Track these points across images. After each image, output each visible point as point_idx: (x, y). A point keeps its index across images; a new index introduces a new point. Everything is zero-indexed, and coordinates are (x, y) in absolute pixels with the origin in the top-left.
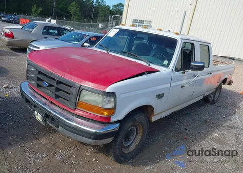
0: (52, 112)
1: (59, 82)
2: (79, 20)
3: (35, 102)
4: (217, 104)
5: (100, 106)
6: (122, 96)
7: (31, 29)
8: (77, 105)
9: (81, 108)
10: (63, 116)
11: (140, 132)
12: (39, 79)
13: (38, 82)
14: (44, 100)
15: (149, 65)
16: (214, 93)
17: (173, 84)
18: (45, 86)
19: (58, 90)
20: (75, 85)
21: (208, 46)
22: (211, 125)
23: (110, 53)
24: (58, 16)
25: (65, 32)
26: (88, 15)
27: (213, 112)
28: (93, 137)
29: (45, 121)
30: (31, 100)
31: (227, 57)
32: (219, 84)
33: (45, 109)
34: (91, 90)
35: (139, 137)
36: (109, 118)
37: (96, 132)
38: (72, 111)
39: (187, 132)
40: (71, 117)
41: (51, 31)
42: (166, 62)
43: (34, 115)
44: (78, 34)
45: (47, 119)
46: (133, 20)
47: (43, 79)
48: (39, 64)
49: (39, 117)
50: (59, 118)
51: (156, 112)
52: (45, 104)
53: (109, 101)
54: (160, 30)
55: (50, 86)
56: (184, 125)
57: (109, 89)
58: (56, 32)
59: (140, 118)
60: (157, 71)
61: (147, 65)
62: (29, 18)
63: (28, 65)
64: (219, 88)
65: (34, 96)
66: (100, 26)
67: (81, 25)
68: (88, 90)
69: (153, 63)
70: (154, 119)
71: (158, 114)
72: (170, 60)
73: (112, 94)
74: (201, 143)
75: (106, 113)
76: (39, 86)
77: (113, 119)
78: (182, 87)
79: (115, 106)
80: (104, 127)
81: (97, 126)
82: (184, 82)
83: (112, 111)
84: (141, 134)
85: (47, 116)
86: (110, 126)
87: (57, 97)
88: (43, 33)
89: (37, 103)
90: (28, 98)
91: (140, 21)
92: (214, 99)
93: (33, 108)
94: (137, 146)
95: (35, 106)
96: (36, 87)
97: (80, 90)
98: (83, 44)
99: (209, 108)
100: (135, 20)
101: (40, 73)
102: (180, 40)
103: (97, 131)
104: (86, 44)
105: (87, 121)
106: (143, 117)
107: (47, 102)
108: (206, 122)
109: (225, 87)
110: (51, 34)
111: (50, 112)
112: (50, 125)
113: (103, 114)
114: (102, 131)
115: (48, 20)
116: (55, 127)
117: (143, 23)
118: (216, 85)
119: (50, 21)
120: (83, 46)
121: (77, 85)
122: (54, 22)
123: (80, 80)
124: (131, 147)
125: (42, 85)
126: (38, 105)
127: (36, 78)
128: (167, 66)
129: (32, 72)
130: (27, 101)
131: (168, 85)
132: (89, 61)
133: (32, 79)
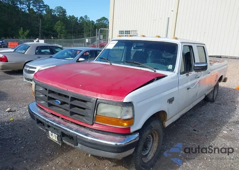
0: (68, 130)
1: (73, 99)
2: (66, 37)
3: (48, 122)
4: (216, 102)
5: (119, 118)
6: (139, 104)
7: (23, 51)
8: (94, 119)
9: (99, 121)
10: (81, 133)
11: (156, 139)
12: (50, 98)
13: (49, 101)
14: (57, 119)
15: (155, 71)
16: (213, 91)
17: (180, 87)
18: (56, 104)
19: (72, 106)
20: (91, 99)
21: (203, 47)
22: (217, 123)
23: (113, 64)
24: (45, 36)
25: (57, 50)
26: (74, 32)
27: (215, 110)
28: (116, 150)
29: (62, 140)
30: (43, 121)
31: (214, 56)
32: (217, 82)
33: (60, 128)
34: (108, 103)
35: (156, 145)
36: (129, 129)
37: (116, 145)
38: (89, 126)
39: (196, 132)
40: (90, 132)
41: (43, 51)
42: (170, 67)
43: (49, 136)
44: (71, 50)
45: (63, 138)
46: (120, 31)
47: (55, 97)
48: (48, 83)
49: (54, 137)
50: (77, 135)
51: (168, 117)
52: (59, 123)
53: (127, 111)
54: (159, 37)
55: (63, 103)
56: (191, 127)
57: (126, 99)
58: (48, 51)
59: (156, 124)
60: (164, 76)
61: (153, 71)
62: (17, 41)
63: (36, 85)
64: (217, 86)
65: (46, 116)
66: (87, 41)
67: (68, 42)
68: (105, 103)
69: (158, 69)
70: (167, 124)
71: (170, 118)
72: (174, 64)
73: (130, 104)
74: (213, 142)
75: (125, 124)
76: (50, 105)
77: (132, 130)
78: (188, 89)
79: (134, 115)
80: (126, 139)
81: (118, 138)
82: (189, 84)
83: (131, 121)
84: (157, 141)
85: (63, 135)
86: (130, 136)
87: (72, 113)
88: (36, 54)
89: (51, 123)
90: (40, 119)
91: (126, 31)
92: (213, 97)
93: (47, 128)
94: (155, 154)
95: (49, 126)
96: (47, 106)
97: (97, 104)
98: (78, 59)
99: (210, 106)
100: (122, 31)
101: (51, 92)
102: (180, 44)
103: (118, 144)
104: (81, 59)
105: (106, 134)
106: (158, 124)
107: (62, 121)
108: (211, 121)
109: (221, 84)
110: (43, 53)
111: (66, 131)
112: (68, 143)
113: (122, 125)
114: (123, 144)
115: (37, 40)
116: (73, 146)
117: (129, 33)
118: (214, 84)
119: (38, 41)
120: (78, 61)
121: (93, 99)
122: (42, 42)
123: (95, 93)
124: (149, 155)
125: (54, 104)
126: (53, 124)
127: (47, 98)
128: (173, 70)
129: (41, 92)
130: (39, 122)
131: (176, 89)
132: (98, 75)
133: (42, 99)
